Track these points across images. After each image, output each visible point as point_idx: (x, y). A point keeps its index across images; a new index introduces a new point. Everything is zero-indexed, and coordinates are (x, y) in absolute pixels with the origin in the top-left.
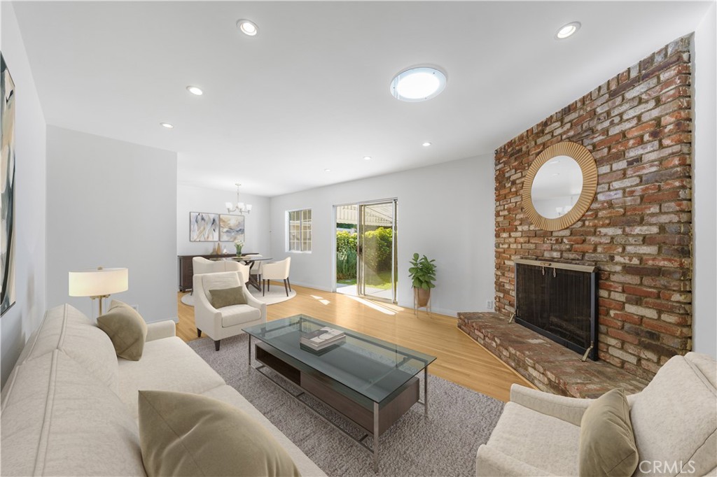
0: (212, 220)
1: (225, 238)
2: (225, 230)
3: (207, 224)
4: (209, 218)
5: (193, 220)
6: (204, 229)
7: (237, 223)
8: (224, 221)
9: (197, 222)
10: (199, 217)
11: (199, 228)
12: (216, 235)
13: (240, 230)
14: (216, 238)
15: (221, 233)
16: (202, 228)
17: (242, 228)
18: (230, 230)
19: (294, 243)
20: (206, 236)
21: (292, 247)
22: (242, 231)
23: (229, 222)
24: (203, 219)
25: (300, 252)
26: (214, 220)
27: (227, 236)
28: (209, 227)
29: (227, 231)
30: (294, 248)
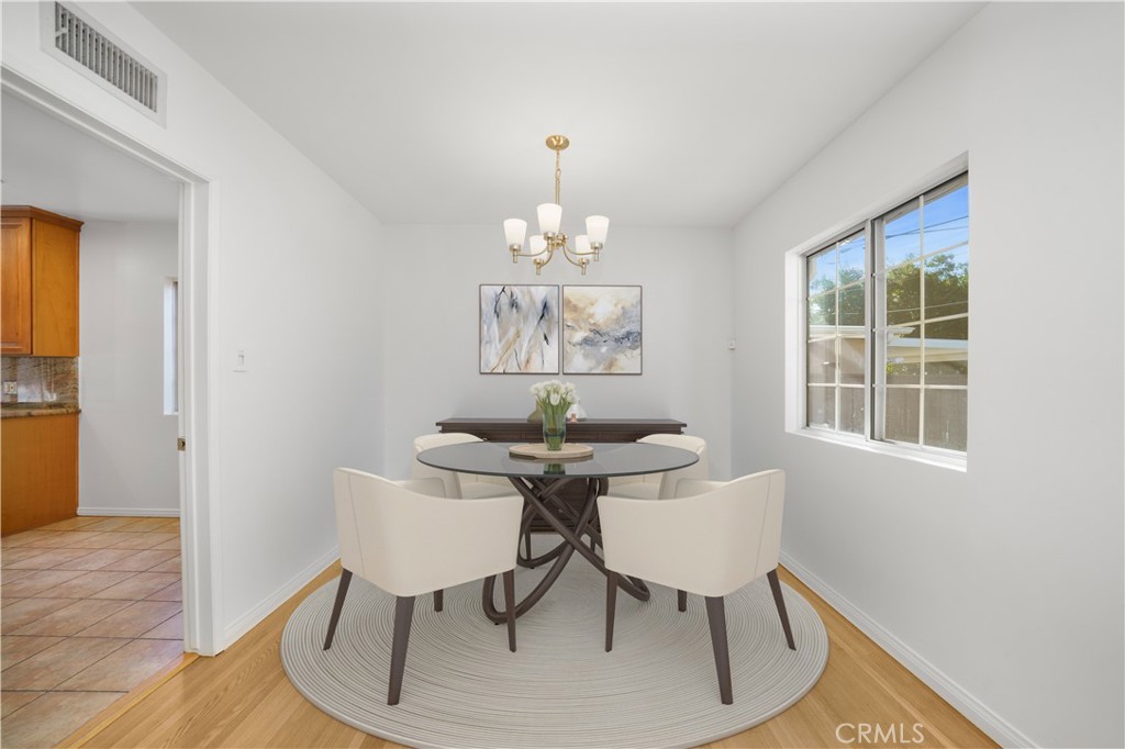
0: (540, 307)
1: (579, 362)
2: (579, 336)
3: (526, 318)
4: (532, 301)
5: (488, 308)
6: (518, 335)
7: (619, 311)
8: (575, 309)
9: (497, 314)
10: (505, 300)
11: (503, 333)
12: (551, 351)
13: (628, 335)
14: (551, 365)
15: (568, 348)
16: (512, 331)
17: (634, 327)
18: (595, 337)
19: (830, 393)
20: (523, 357)
21: (819, 411)
22: (633, 339)
23: (591, 310)
24: (514, 304)
25: (859, 442)
26: (545, 306)
27: (586, 356)
28: (530, 329)
29: (586, 341)
30: (829, 419)
